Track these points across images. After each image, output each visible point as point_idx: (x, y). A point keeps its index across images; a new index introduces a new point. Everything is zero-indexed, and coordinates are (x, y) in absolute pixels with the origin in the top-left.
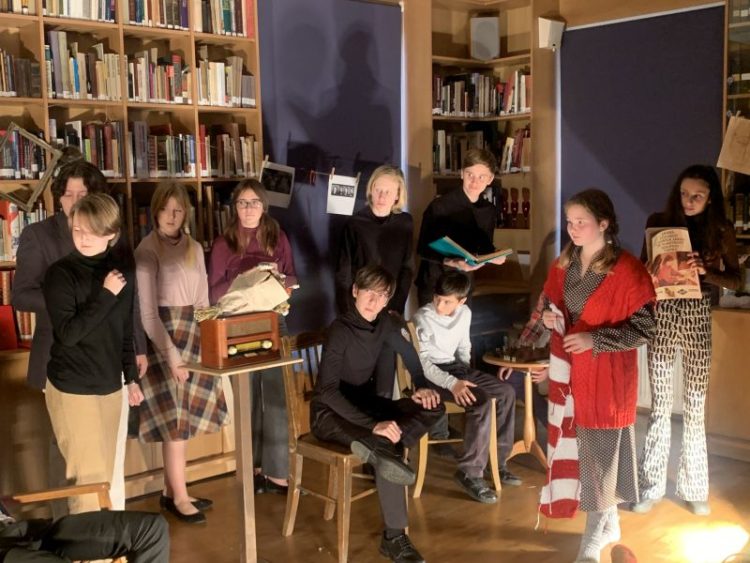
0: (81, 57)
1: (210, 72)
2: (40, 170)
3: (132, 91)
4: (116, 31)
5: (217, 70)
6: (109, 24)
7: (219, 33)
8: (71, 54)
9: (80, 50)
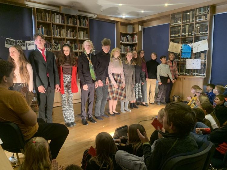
0: (58, 30)
1: (81, 33)
2: (51, 48)
3: (67, 36)
4: (64, 25)
5: (82, 33)
6: (63, 24)
7: (82, 26)
8: (57, 29)
9: (58, 28)
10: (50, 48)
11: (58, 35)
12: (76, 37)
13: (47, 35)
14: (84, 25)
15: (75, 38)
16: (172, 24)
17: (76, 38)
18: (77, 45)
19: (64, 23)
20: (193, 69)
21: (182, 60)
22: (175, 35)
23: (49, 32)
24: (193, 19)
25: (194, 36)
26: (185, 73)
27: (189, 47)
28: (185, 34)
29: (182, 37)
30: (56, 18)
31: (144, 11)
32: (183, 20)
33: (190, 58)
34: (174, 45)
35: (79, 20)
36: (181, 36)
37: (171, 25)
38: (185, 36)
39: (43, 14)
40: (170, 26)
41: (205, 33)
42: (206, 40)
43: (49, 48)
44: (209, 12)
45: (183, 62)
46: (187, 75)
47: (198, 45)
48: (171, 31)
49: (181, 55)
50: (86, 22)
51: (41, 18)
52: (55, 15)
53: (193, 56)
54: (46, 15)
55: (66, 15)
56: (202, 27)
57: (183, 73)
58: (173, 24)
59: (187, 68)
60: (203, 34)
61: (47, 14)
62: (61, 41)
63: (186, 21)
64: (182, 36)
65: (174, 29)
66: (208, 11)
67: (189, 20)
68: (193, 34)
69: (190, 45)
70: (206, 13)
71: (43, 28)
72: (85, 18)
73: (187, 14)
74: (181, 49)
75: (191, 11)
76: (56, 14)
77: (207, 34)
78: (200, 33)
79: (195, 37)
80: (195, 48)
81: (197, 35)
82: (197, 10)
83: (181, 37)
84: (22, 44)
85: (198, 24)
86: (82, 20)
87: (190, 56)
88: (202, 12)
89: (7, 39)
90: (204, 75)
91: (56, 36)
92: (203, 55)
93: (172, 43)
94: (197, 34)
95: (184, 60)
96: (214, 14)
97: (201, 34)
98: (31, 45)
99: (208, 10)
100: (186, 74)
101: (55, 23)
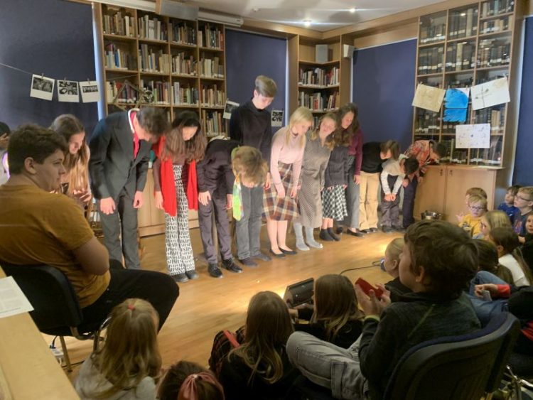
0: (153, 55)
1: (205, 63)
2: (137, 100)
3: (174, 70)
4: (167, 44)
5: (208, 62)
6: (165, 42)
7: (209, 47)
8: (150, 54)
9: (153, 52)
10: (135, 99)
11: (152, 68)
12: (195, 72)
13: (126, 69)
14: (213, 45)
15: (192, 74)
16: (422, 41)
17: (195, 74)
18: (196, 92)
19: (166, 38)
20: (471, 149)
21: (445, 127)
22: (429, 68)
23: (131, 62)
24: (475, 28)
25: (475, 70)
26: (451, 159)
27: (462, 95)
28: (454, 65)
29: (446, 71)
30: (149, 27)
31: (356, 8)
32: (449, 31)
33: (465, 123)
34: (428, 92)
35: (201, 32)
36: (443, 69)
37: (420, 44)
38: (454, 69)
39: (117, 17)
40: (418, 46)
41: (503, 61)
42: (505, 78)
43: (132, 98)
44: (512, 10)
45: (448, 132)
46: (456, 163)
47: (484, 90)
48: (419, 58)
49: (443, 116)
50: (217, 36)
51: (112, 28)
52: (144, 20)
53: (473, 117)
54: (124, 21)
55: (172, 20)
56: (496, 46)
57: (448, 158)
58: (425, 41)
59: (457, 147)
60: (497, 64)
61: (127, 18)
62: (160, 82)
63: (456, 33)
64: (448, 68)
65: (428, 53)
66: (510, 8)
67: (464, 31)
68: (472, 65)
69: (465, 91)
70: (504, 12)
71: (116, 51)
72: (215, 27)
73: (459, 17)
74: (444, 102)
75: (470, 8)
76: (147, 17)
77: (508, 63)
78: (491, 61)
79: (477, 71)
80: (477, 98)
81: (483, 66)
82: (485, 5)
83: (444, 73)
84: (70, 88)
85: (485, 41)
86: (208, 32)
87: (465, 117)
88: (496, 11)
89: (35, 78)
90: (498, 162)
91: (147, 70)
92: (496, 116)
93: (423, 85)
94: (482, 63)
95: (450, 127)
96: (525, 17)
97: (492, 64)
98: (90, 91)
99: (510, 5)
100: (456, 160)
101: (146, 39)
